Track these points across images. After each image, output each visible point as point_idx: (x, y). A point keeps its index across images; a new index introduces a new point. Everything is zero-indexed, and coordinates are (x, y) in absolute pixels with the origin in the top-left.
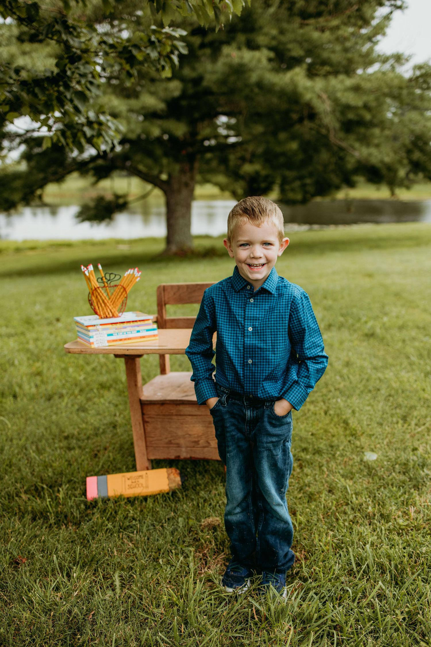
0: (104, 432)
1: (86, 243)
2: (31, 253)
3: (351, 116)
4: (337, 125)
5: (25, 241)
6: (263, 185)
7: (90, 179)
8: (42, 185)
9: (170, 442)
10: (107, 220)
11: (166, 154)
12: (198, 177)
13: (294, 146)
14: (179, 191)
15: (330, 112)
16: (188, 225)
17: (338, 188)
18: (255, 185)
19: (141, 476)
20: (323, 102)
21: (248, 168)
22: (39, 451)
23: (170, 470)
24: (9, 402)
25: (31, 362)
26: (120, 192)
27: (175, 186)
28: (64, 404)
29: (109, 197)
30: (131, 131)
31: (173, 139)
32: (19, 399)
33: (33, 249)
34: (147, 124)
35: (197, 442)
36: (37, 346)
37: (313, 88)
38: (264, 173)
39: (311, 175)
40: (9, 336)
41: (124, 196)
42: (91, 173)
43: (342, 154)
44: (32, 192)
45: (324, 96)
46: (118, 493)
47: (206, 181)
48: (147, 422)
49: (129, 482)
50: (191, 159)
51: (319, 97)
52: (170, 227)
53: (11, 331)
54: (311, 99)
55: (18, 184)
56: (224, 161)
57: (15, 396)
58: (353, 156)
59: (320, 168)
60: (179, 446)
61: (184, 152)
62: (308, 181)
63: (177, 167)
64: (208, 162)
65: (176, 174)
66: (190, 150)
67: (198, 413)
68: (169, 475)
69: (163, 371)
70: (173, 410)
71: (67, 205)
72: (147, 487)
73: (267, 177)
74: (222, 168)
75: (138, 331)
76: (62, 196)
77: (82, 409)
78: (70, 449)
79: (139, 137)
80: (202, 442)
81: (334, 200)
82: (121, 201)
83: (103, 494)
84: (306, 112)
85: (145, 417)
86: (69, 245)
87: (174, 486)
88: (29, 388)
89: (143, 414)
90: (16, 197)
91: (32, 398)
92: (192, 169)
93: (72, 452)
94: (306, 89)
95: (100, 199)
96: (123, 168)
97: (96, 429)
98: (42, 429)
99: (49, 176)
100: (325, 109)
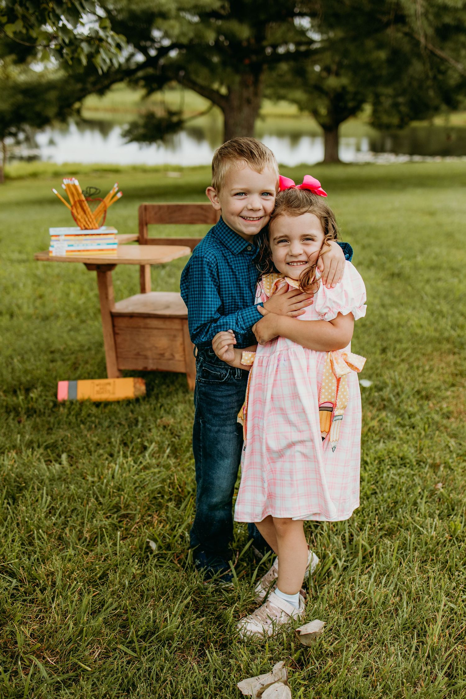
0: (89, 349)
1: (136, 169)
3: (448, 19)
4: (430, 31)
5: (65, 165)
6: (351, 105)
7: (140, 91)
8: (80, 98)
9: (138, 354)
12: (266, 91)
13: (382, 55)
14: (240, 109)
15: (422, 14)
17: (436, 110)
18: (341, 104)
19: (109, 384)
21: (333, 82)
22: (23, 361)
23: (136, 380)
24: (5, 321)
25: (36, 286)
26: (174, 108)
27: (236, 103)
29: (160, 113)
30: (183, 34)
31: (234, 45)
32: (15, 318)
35: (162, 355)
36: (46, 273)
40: (20, 262)
41: (179, 113)
42: (141, 84)
44: (70, 105)
46: (86, 397)
47: (279, 98)
48: (118, 334)
49: (97, 388)
50: (256, 69)
53: (24, 257)
55: (52, 95)
56: (301, 73)
57: (12, 316)
58: (455, 70)
60: (146, 357)
61: (247, 61)
62: (401, 100)
63: (237, 79)
65: (236, 87)
66: (254, 58)
67: (163, 326)
68: (135, 384)
69: (143, 290)
70: (141, 322)
72: (114, 393)
74: (299, 80)
75: (99, 244)
77: (74, 329)
78: (53, 361)
79: (191, 40)
80: (167, 355)
81: (432, 125)
82: (175, 119)
83: (71, 398)
84: (392, 14)
85: (116, 329)
87: (138, 394)
88: (27, 309)
89: (114, 326)
90: (51, 111)
91: (29, 317)
92: (256, 82)
93: (54, 364)
95: (150, 116)
96: (176, 79)
97: (82, 346)
98: (31, 344)
99: (89, 86)
100: (416, 11)
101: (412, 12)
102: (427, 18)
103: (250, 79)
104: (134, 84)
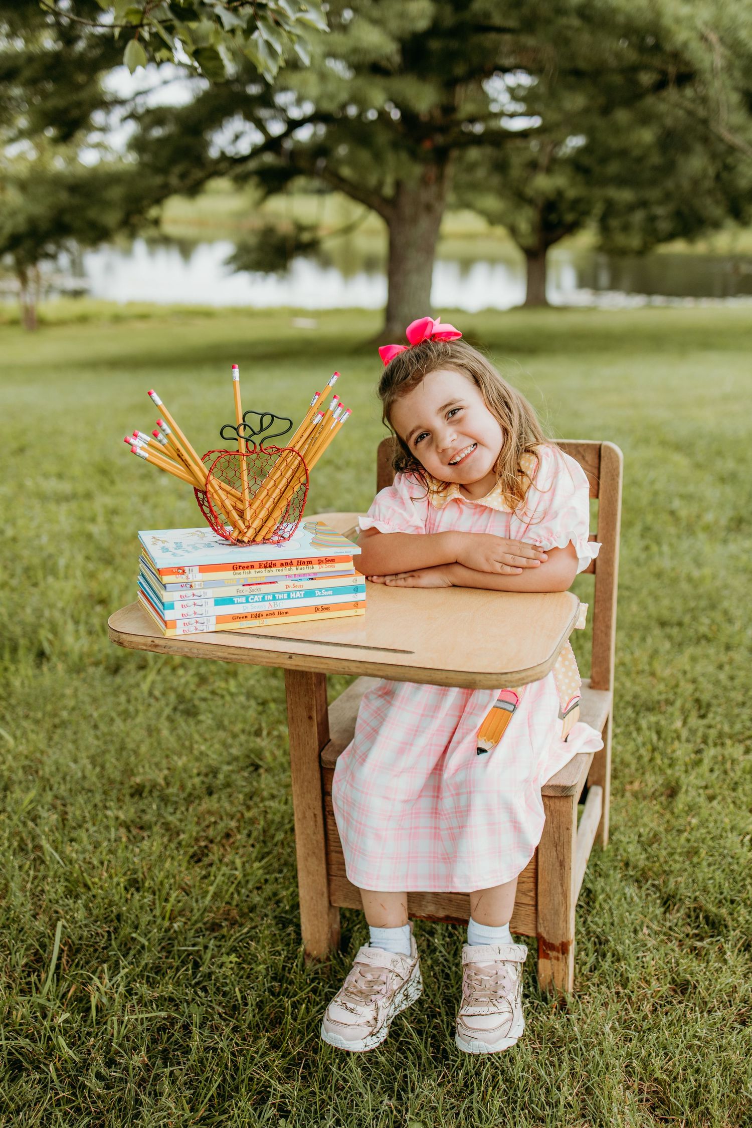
2: (140, 326)
5: (131, 304)
6: (569, 217)
7: (251, 192)
8: (158, 201)
10: (281, 272)
11: (395, 146)
12: (450, 197)
14: (414, 220)
15: (722, 69)
16: (427, 286)
18: (553, 217)
20: (710, 48)
21: (544, 183)
24: (23, 672)
26: (305, 220)
27: (408, 209)
28: (145, 687)
29: (285, 227)
31: (409, 117)
32: (47, 666)
33: (144, 317)
34: (361, 82)
37: (691, 18)
38: (572, 193)
39: (667, 197)
41: (313, 228)
42: (253, 181)
43: (730, 160)
44: (141, 211)
45: (713, 37)
47: (466, 205)
50: (441, 156)
51: (703, 38)
52: (394, 288)
54: (685, 44)
55: (116, 193)
56: (501, 167)
59: (686, 185)
61: (428, 144)
62: (660, 211)
63: (416, 171)
64: (472, 167)
65: (411, 185)
66: (440, 139)
71: (211, 241)
73: (575, 203)
74: (496, 180)
76: (201, 223)
82: (306, 237)
84: (672, 70)
86: (207, 314)
90: (111, 218)
91: (77, 665)
92: (440, 178)
94: (678, 20)
95: (268, 232)
96: (311, 173)
99: (174, 181)
100: (712, 64)
101: (706, 64)
102: (731, 76)
103: (433, 172)
104: (240, 180)
